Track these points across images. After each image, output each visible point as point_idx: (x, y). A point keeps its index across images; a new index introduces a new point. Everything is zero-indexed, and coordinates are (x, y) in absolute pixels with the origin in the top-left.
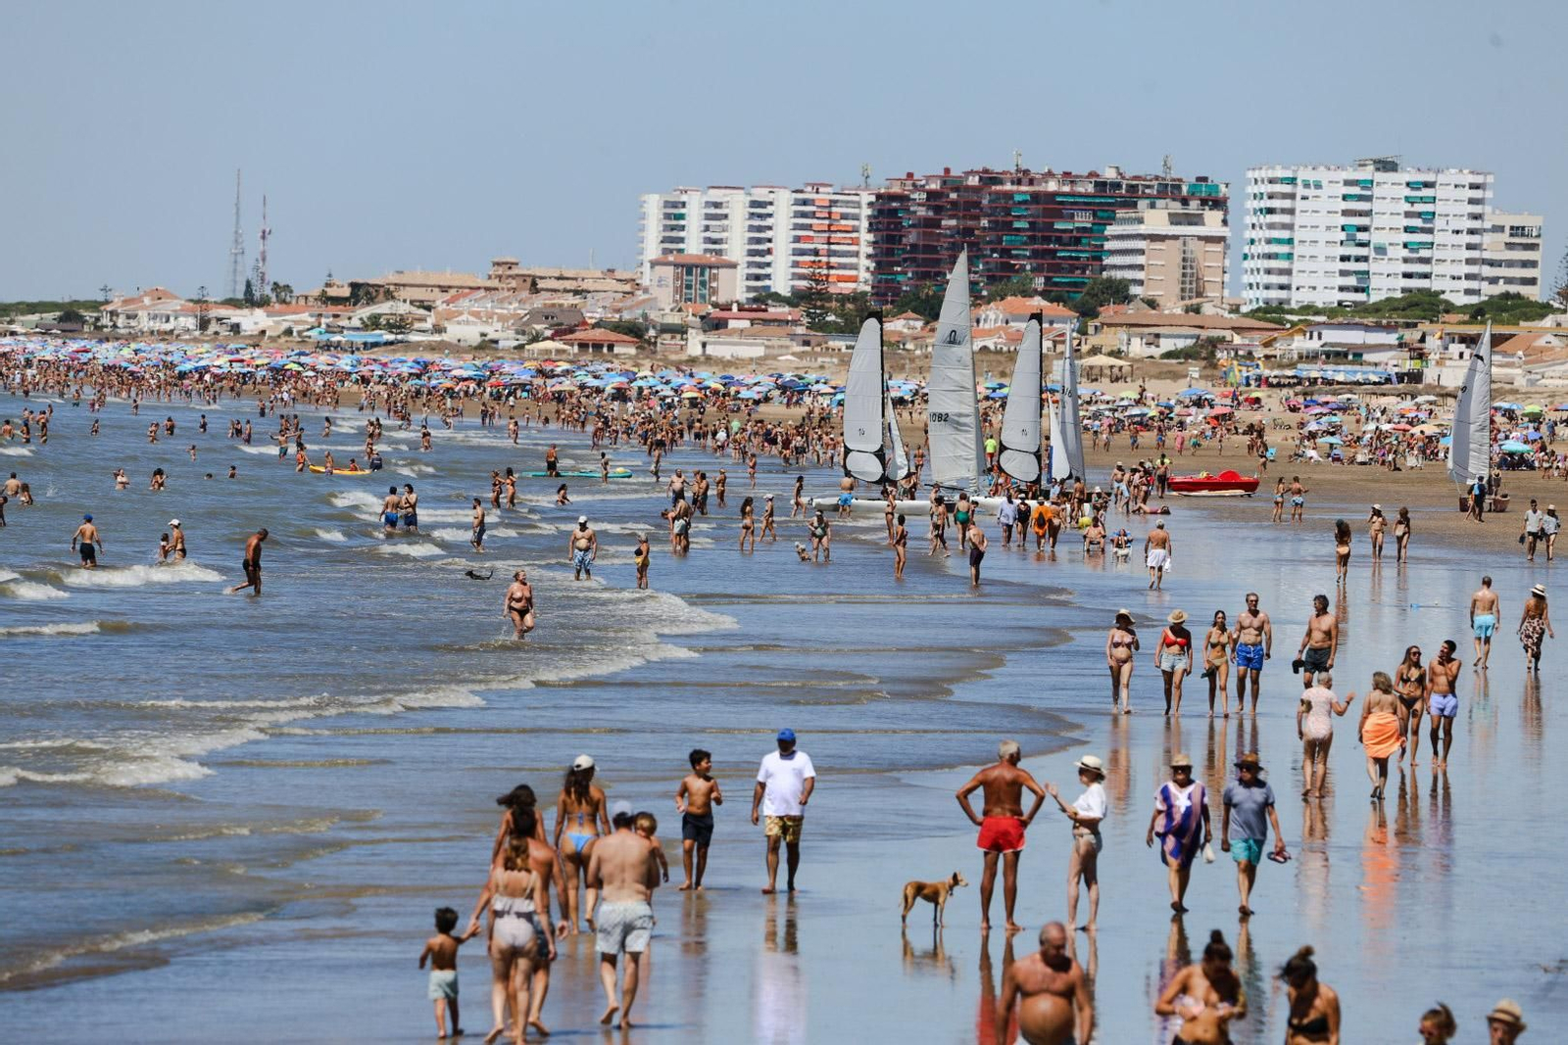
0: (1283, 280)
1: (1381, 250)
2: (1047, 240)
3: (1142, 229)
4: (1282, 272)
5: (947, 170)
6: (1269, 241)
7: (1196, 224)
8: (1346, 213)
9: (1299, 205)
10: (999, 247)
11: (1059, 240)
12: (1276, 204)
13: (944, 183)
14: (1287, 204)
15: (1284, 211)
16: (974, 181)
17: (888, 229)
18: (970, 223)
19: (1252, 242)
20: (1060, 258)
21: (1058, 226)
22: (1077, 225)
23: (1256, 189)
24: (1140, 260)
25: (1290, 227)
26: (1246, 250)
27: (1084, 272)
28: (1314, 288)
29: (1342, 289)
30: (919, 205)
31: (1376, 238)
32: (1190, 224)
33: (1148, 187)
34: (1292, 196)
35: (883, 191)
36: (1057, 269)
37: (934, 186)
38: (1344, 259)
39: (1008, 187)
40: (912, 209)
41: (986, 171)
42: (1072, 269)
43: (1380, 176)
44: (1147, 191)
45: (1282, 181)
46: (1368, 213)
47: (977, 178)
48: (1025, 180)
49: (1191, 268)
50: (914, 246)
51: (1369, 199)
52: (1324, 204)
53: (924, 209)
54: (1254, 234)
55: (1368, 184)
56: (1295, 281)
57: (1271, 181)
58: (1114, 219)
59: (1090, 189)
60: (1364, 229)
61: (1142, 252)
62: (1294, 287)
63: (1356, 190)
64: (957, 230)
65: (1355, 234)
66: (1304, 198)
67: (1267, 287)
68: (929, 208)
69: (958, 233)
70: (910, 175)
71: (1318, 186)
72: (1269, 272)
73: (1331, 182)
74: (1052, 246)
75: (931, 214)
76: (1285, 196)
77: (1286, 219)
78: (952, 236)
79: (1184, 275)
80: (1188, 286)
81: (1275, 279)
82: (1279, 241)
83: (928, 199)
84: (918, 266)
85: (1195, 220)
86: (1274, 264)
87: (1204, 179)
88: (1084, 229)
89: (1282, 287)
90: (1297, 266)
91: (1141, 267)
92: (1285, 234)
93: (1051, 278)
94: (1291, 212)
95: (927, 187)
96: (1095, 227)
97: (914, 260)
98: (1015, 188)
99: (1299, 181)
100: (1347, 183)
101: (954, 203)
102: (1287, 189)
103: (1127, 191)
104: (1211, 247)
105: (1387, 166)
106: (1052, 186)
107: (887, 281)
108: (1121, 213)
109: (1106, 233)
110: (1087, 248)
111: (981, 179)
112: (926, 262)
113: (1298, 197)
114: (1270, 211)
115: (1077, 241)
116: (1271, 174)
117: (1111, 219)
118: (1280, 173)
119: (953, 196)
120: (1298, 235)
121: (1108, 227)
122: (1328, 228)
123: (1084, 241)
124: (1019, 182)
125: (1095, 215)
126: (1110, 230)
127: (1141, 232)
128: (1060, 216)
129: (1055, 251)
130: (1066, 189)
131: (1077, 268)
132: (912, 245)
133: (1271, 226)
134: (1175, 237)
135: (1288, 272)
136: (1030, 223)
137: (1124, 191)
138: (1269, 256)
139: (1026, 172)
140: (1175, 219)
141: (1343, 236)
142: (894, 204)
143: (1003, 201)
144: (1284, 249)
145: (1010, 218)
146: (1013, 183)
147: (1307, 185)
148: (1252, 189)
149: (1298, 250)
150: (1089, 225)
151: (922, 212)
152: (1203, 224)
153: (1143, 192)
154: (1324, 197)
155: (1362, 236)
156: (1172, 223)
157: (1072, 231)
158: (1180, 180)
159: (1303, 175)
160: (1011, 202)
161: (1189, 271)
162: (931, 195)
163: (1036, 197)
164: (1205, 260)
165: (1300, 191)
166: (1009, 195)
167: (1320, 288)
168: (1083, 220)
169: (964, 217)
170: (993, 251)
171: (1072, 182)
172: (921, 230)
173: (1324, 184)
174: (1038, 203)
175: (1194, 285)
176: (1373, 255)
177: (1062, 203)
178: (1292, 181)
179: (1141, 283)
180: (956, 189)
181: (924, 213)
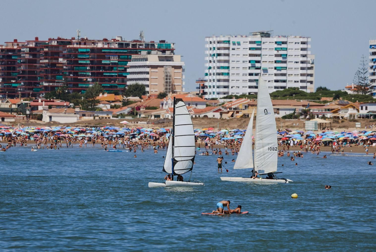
0: (226, 84)
1: (265, 71)
2: (99, 68)
3: (147, 63)
4: (225, 80)
5: (37, 39)
6: (219, 68)
7: (170, 61)
8: (251, 55)
9: (231, 52)
10: (73, 71)
11: (104, 68)
12: (222, 52)
13: (36, 44)
14: (226, 52)
15: (225, 55)
16: (54, 43)
17: (8, 64)
18: (54, 61)
19: (210, 68)
20: (105, 76)
21: (103, 62)
22: (112, 62)
23: (211, 46)
24: (147, 76)
25: (228, 61)
26: (207, 71)
27: (115, 82)
28: (239, 87)
29: (250, 87)
30: (26, 53)
31: (263, 65)
32: (167, 61)
33: (141, 45)
34: (228, 48)
35: (4, 47)
36: (102, 80)
37: (32, 45)
38: (251, 74)
39: (75, 46)
40: (22, 55)
41: (59, 39)
42: (110, 81)
43: (264, 39)
44: (141, 47)
45: (224, 42)
46: (259, 55)
47: (56, 42)
48: (82, 43)
49: (169, 79)
50: (23, 72)
51: (260, 49)
52: (241, 52)
53: (28, 55)
54: (211, 65)
55: (259, 43)
56: (231, 84)
57: (218, 42)
58: (131, 59)
59: (116, 46)
60: (258, 62)
61: (148, 73)
62: (230, 87)
63: (255, 46)
64: (48, 64)
65: (255, 64)
66: (233, 49)
67: (218, 87)
68: (30, 54)
69: (49, 65)
70: (16, 41)
71: (239, 44)
72: (219, 81)
73: (244, 42)
74: (101, 71)
75: (31, 57)
76: (225, 48)
77: (226, 58)
78: (46, 67)
79: (167, 82)
80: (168, 87)
81: (222, 84)
82: (223, 68)
83: (30, 51)
84: (26, 80)
85: (169, 59)
86: (222, 77)
87: (164, 41)
88: (115, 64)
89: (225, 87)
90: (231, 78)
91: (148, 79)
92: (226, 65)
93: (101, 84)
94: (228, 55)
95: (29, 46)
96: (119, 63)
97: (23, 77)
98: (78, 46)
99: (231, 42)
100: (251, 42)
101: (46, 53)
102: (226, 45)
103: (132, 47)
104: (176, 71)
105: (267, 35)
106: (100, 45)
107: (8, 86)
108: (134, 56)
109: (128, 65)
110: (116, 71)
111: (57, 42)
112: (29, 78)
113: (231, 49)
114: (219, 55)
115: (112, 68)
116: (218, 39)
117: (130, 60)
118: (223, 39)
119: (46, 50)
120: (231, 65)
121: (129, 63)
122: (244, 62)
123: (115, 68)
124: (80, 44)
125: (119, 57)
126: (129, 64)
127: (148, 64)
128: (105, 58)
129: (103, 73)
130: (106, 46)
131: (112, 80)
132: (22, 71)
133: (219, 61)
134: (162, 66)
135: (228, 81)
136: (90, 61)
137: (130, 47)
138: (219, 74)
139: (83, 39)
140: (161, 59)
141: (250, 65)
142: (10, 53)
143: (73, 52)
144: (226, 71)
145: (77, 59)
146: (77, 44)
147: (234, 44)
148: (208, 46)
149: (231, 71)
150: (117, 62)
151: (27, 56)
152: (173, 61)
153: (139, 47)
154: (241, 49)
155: (257, 65)
156: (160, 60)
157: (109, 64)
158: (153, 42)
159: (232, 40)
160: (77, 52)
161: (168, 81)
162: (31, 49)
163: (93, 50)
164: (174, 77)
165: (232, 46)
166: (76, 49)
167: (241, 87)
168: (114, 60)
169: (51, 59)
170: (70, 73)
171: (108, 43)
172: (27, 64)
173: (241, 43)
174: (94, 53)
175: (171, 87)
176: (262, 73)
177: (104, 52)
178: (229, 42)
179: (148, 86)
180: (47, 47)
181: (28, 57)
